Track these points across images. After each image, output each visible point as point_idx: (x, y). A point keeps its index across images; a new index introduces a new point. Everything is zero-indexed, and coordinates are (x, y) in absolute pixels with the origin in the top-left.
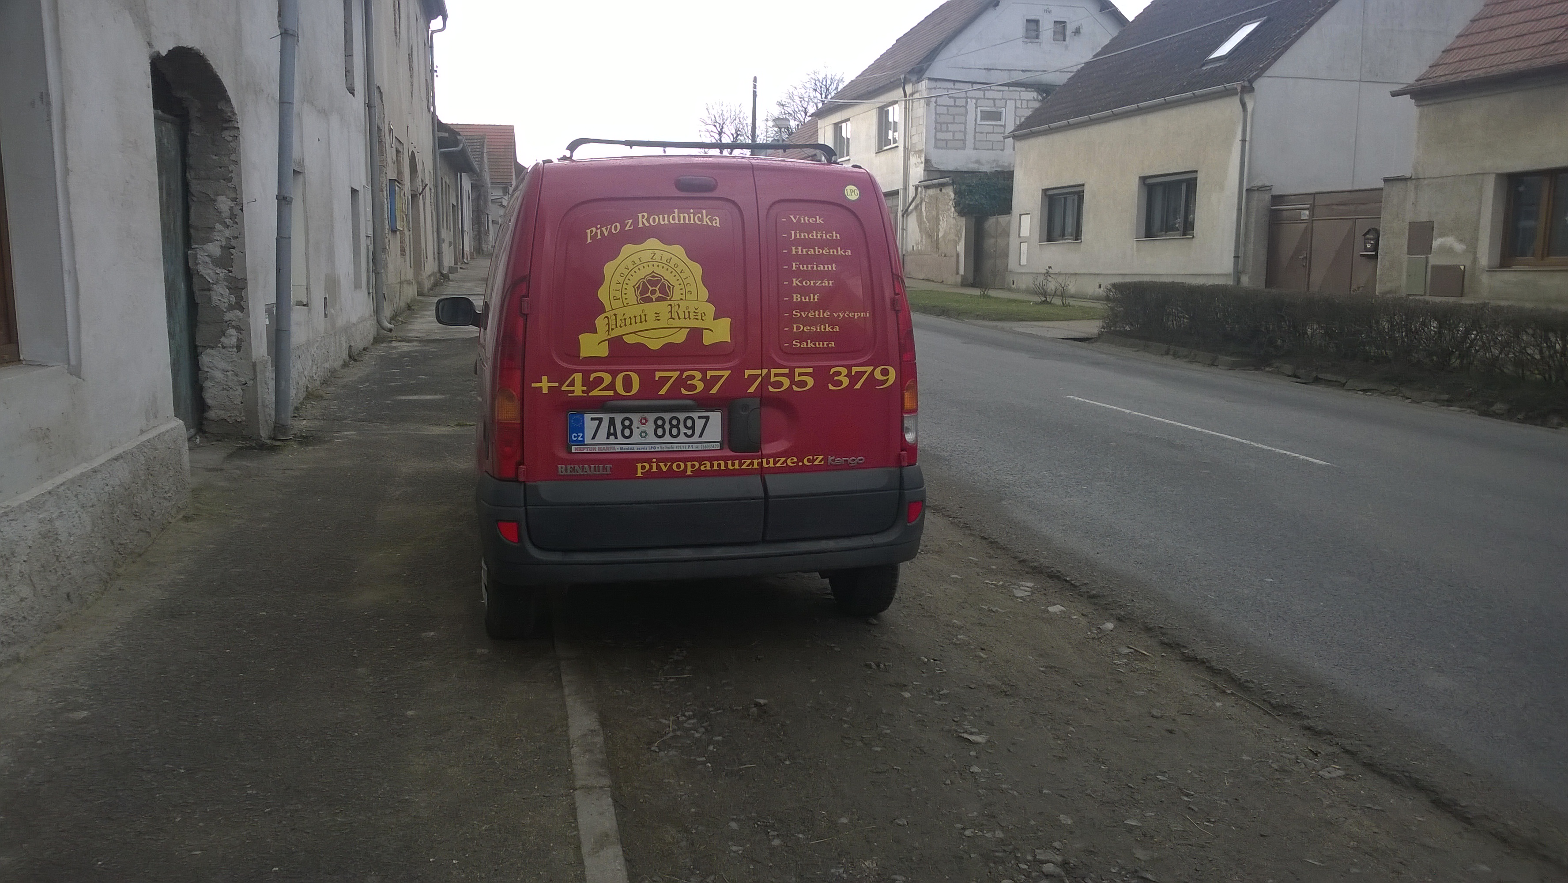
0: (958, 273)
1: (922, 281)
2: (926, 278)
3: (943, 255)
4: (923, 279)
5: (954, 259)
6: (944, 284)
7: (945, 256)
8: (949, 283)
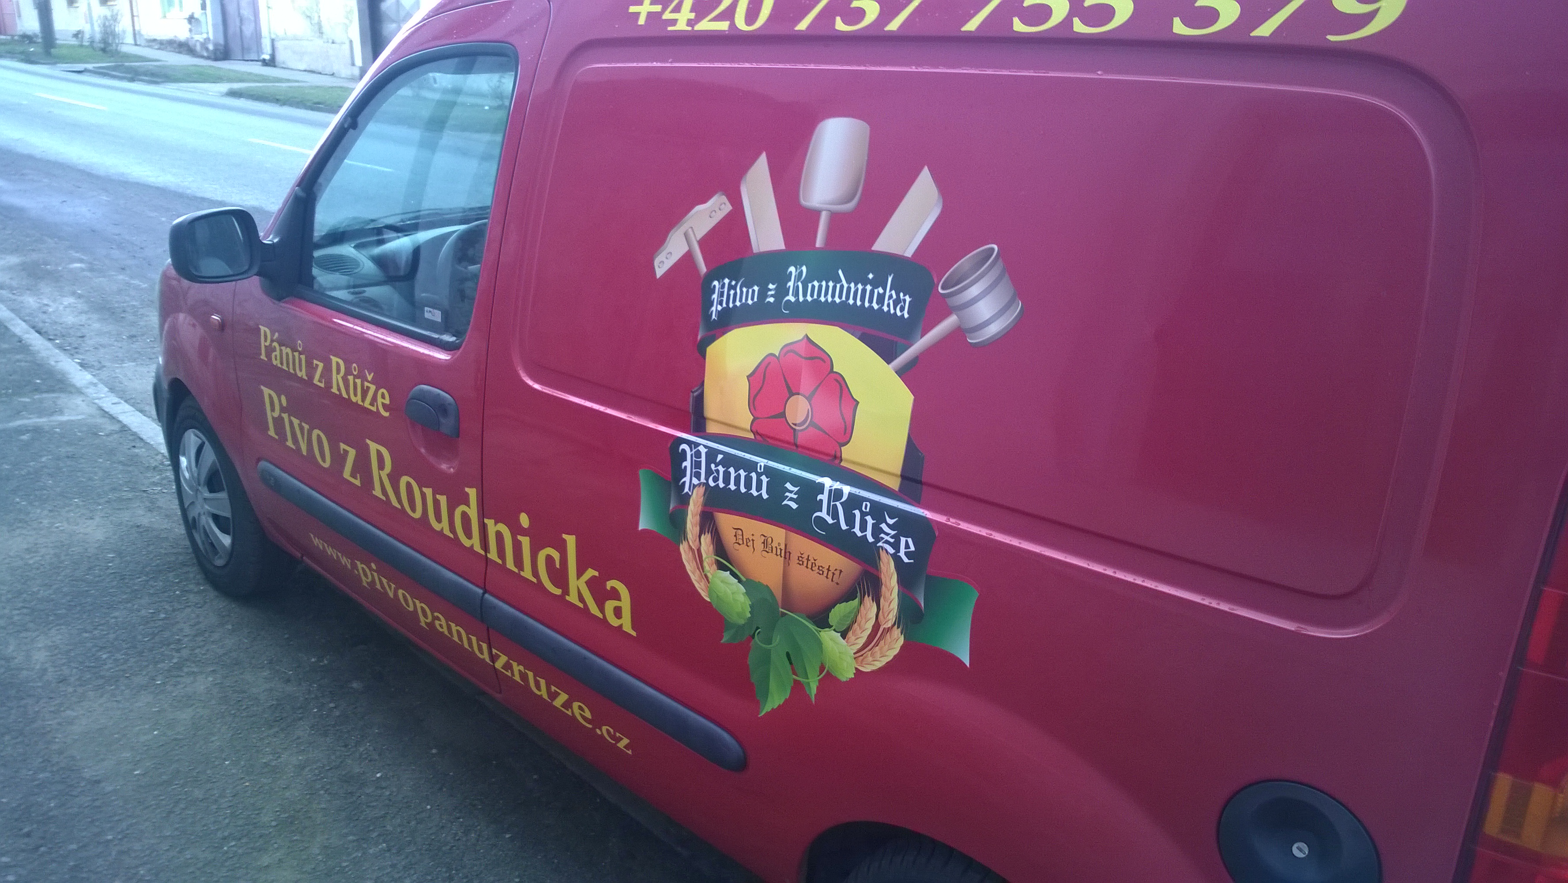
0: (353, 64)
1: (304, 73)
2: (308, 69)
3: (331, 41)
4: (305, 71)
5: (347, 47)
6: (335, 77)
7: (333, 43)
8: (343, 76)
